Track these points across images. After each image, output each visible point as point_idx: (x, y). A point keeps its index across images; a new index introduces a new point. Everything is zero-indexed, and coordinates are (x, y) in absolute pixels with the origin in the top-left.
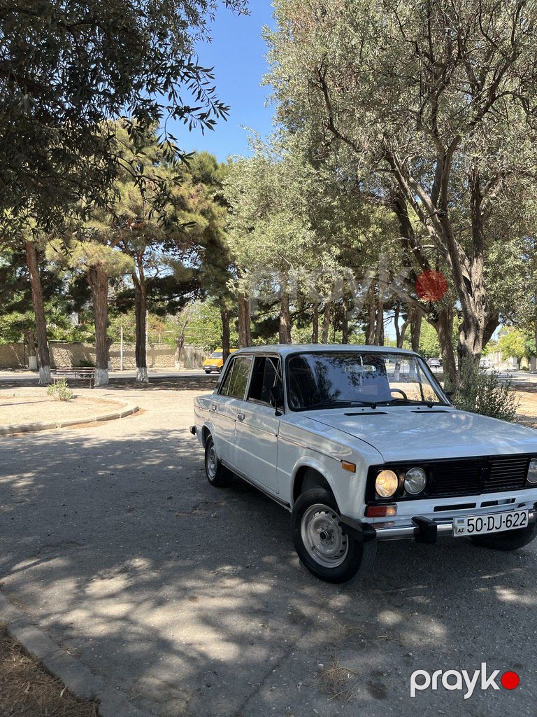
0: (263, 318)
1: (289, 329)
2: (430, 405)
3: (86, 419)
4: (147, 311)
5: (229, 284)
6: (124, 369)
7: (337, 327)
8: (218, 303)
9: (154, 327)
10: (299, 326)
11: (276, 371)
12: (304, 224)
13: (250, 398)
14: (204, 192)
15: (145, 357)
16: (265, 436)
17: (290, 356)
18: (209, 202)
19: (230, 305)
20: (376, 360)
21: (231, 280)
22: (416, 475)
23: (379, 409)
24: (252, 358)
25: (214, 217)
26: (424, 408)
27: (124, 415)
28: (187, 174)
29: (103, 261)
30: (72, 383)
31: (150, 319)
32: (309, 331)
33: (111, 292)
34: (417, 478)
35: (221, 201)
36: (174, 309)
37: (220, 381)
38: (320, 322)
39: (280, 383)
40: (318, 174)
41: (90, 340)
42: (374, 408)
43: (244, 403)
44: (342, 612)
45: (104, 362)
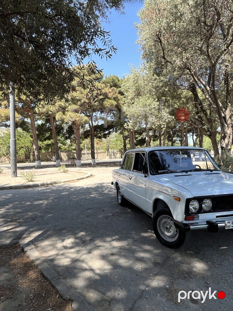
0: (139, 138)
1: (150, 142)
2: (211, 171)
3: (72, 180)
4: (95, 138)
5: (125, 126)
6: (87, 160)
7: (169, 140)
8: (121, 133)
9: (97, 143)
10: (154, 141)
11: (144, 158)
12: (154, 99)
13: (134, 170)
14: (115, 90)
15: (94, 155)
16: (140, 185)
17: (150, 152)
18: (117, 94)
19: (126, 133)
20: (187, 152)
21: (126, 124)
22: (208, 202)
23: (189, 173)
24: (134, 154)
25: (119, 100)
26: (209, 172)
27: (87, 178)
28: (108, 84)
29: (77, 119)
30: (67, 166)
31: (96, 140)
32: (158, 142)
33: (81, 131)
34: (208, 204)
35: (121, 93)
36: (105, 136)
37: (121, 163)
38: (162, 138)
39: (146, 163)
40: (159, 79)
41: (75, 150)
42: (187, 173)
43: (131, 172)
44: (176, 261)
45: (79, 157)
